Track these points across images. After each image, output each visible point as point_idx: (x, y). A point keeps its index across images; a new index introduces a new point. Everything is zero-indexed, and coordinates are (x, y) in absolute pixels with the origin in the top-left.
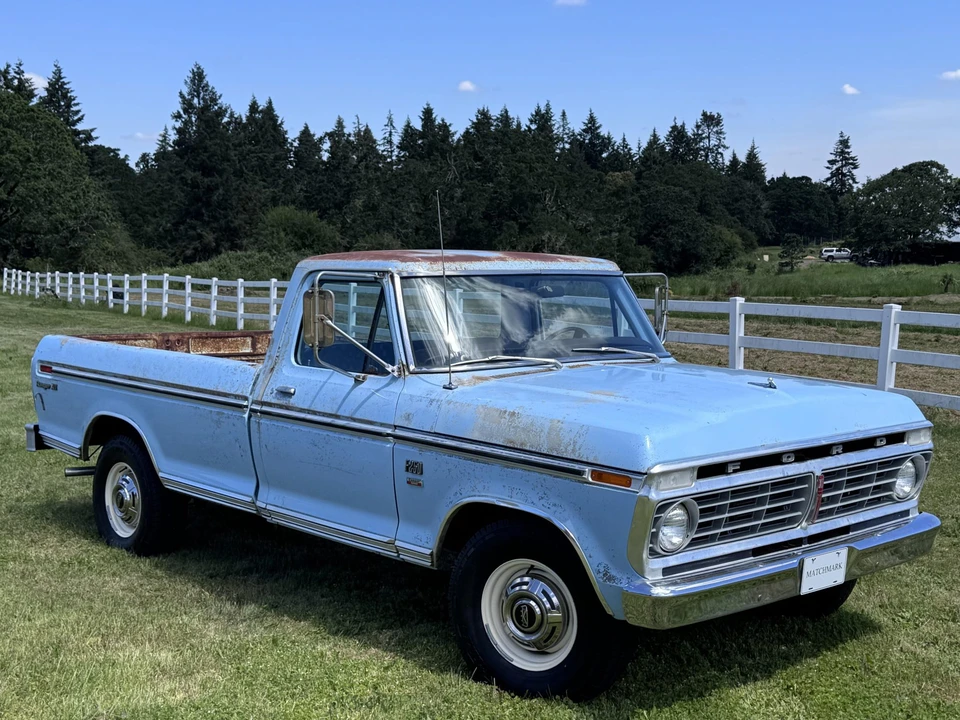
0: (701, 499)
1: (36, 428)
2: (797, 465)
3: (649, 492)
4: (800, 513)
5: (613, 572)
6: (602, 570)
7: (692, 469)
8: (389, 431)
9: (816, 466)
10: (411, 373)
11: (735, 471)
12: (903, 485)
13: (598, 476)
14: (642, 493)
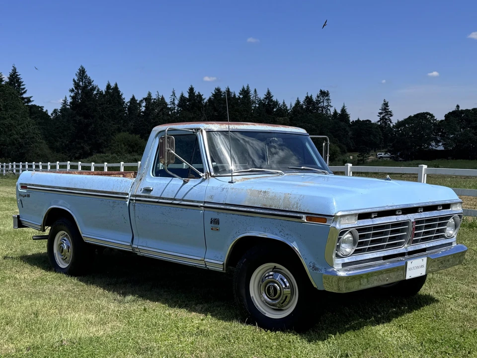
0: (360, 230)
1: (18, 217)
2: (403, 216)
3: (336, 224)
4: (404, 240)
5: (317, 266)
6: (312, 265)
7: (355, 215)
8: (202, 205)
9: (412, 217)
10: (212, 176)
11: (375, 217)
12: (450, 231)
13: (309, 219)
14: (332, 225)
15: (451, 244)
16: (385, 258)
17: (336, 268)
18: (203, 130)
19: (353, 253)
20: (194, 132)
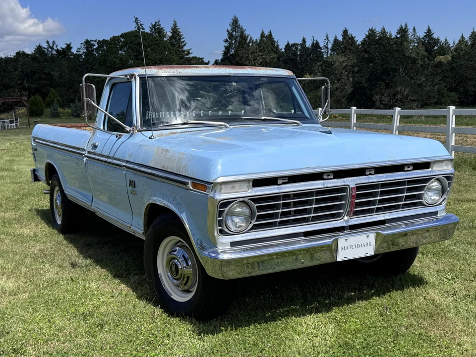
0: (256, 200)
1: (34, 170)
2: (336, 180)
3: (214, 194)
4: (342, 211)
5: (204, 244)
6: (199, 243)
7: (248, 181)
8: (124, 164)
9: (351, 182)
10: (138, 131)
11: (284, 183)
12: (430, 196)
13: (194, 185)
14: (211, 195)
15: (436, 213)
16: (307, 234)
17: (220, 248)
18: (137, 76)
19: (251, 229)
20: (128, 79)
